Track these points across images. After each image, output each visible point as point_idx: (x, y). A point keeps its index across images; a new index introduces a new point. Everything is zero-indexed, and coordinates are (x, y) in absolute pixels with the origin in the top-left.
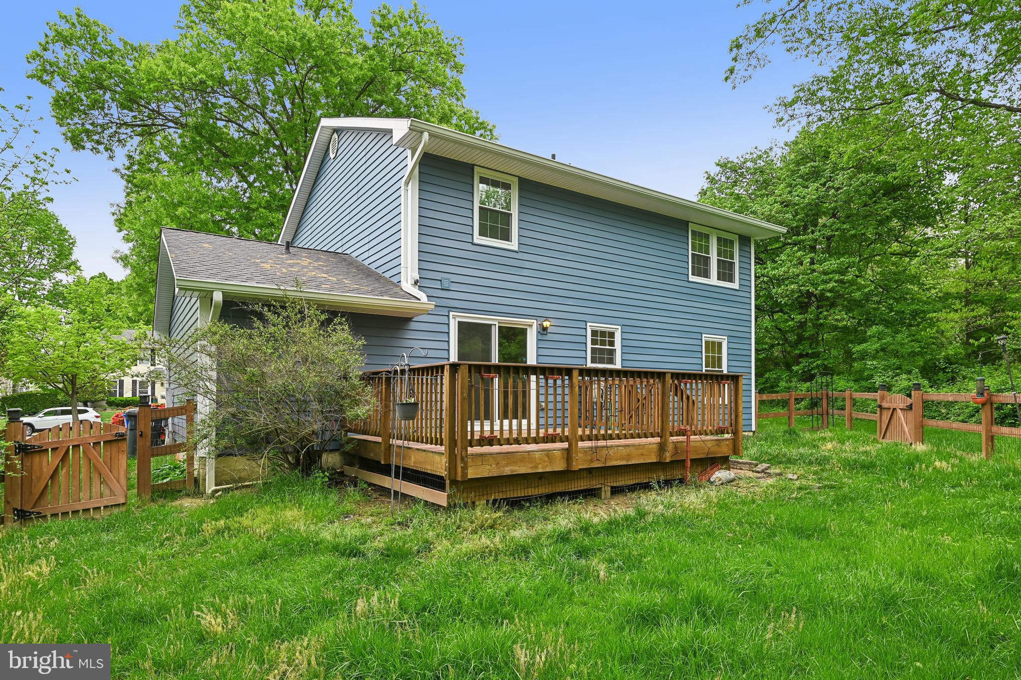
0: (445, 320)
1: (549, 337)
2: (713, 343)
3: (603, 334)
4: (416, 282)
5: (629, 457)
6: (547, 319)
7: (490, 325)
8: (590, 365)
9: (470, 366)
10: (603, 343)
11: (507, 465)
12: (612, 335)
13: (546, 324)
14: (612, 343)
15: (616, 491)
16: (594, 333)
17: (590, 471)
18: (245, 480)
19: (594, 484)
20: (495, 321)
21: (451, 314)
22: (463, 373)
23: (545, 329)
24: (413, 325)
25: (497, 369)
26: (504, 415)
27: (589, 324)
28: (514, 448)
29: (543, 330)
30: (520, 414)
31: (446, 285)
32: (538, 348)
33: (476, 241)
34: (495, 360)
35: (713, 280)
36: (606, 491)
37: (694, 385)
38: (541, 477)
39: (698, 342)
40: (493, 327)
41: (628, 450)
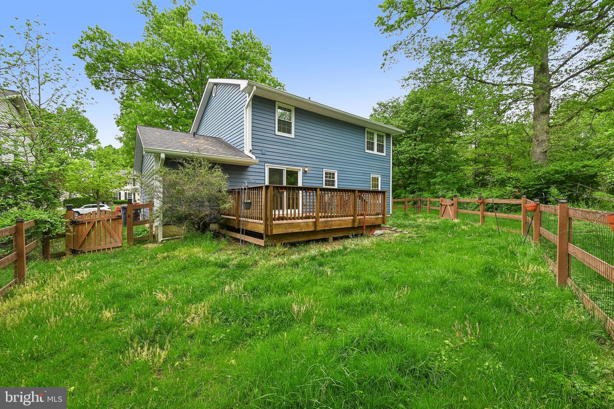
0: (263, 167)
1: (308, 175)
2: (375, 178)
3: (330, 174)
4: (251, 151)
5: (340, 225)
6: (306, 167)
7: (282, 170)
8: (324, 186)
9: (274, 187)
10: (330, 177)
11: (290, 228)
12: (334, 174)
13: (306, 169)
14: (333, 178)
15: (335, 239)
16: (326, 173)
17: (324, 231)
18: (176, 236)
19: (326, 236)
20: (285, 168)
21: (266, 164)
22: (271, 190)
23: (306, 171)
24: (249, 169)
25: (285, 188)
26: (288, 207)
27: (324, 170)
28: (293, 221)
29: (305, 172)
30: (295, 207)
31: (264, 152)
32: (303, 179)
33: (276, 134)
34: (285, 184)
35: (375, 152)
36: (331, 239)
37: (367, 195)
38: (304, 233)
39: (369, 178)
40: (284, 170)
41: (340, 222)
